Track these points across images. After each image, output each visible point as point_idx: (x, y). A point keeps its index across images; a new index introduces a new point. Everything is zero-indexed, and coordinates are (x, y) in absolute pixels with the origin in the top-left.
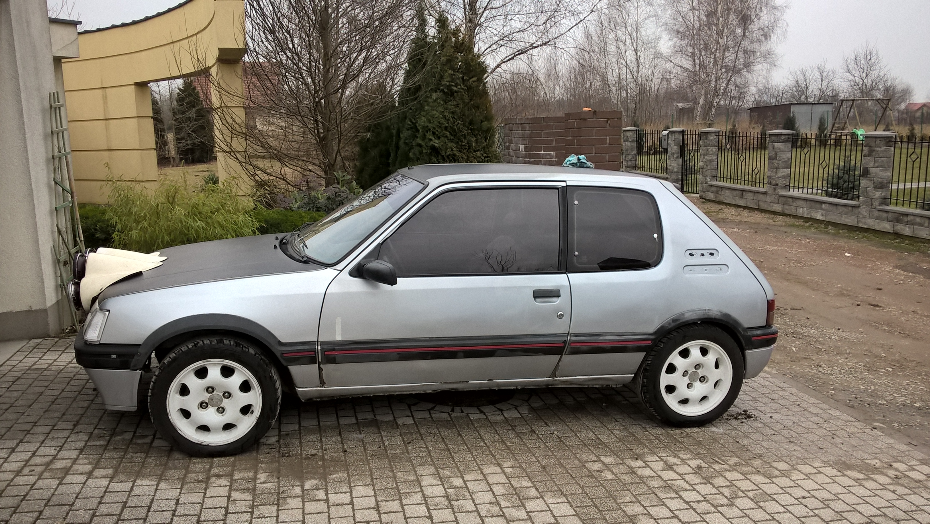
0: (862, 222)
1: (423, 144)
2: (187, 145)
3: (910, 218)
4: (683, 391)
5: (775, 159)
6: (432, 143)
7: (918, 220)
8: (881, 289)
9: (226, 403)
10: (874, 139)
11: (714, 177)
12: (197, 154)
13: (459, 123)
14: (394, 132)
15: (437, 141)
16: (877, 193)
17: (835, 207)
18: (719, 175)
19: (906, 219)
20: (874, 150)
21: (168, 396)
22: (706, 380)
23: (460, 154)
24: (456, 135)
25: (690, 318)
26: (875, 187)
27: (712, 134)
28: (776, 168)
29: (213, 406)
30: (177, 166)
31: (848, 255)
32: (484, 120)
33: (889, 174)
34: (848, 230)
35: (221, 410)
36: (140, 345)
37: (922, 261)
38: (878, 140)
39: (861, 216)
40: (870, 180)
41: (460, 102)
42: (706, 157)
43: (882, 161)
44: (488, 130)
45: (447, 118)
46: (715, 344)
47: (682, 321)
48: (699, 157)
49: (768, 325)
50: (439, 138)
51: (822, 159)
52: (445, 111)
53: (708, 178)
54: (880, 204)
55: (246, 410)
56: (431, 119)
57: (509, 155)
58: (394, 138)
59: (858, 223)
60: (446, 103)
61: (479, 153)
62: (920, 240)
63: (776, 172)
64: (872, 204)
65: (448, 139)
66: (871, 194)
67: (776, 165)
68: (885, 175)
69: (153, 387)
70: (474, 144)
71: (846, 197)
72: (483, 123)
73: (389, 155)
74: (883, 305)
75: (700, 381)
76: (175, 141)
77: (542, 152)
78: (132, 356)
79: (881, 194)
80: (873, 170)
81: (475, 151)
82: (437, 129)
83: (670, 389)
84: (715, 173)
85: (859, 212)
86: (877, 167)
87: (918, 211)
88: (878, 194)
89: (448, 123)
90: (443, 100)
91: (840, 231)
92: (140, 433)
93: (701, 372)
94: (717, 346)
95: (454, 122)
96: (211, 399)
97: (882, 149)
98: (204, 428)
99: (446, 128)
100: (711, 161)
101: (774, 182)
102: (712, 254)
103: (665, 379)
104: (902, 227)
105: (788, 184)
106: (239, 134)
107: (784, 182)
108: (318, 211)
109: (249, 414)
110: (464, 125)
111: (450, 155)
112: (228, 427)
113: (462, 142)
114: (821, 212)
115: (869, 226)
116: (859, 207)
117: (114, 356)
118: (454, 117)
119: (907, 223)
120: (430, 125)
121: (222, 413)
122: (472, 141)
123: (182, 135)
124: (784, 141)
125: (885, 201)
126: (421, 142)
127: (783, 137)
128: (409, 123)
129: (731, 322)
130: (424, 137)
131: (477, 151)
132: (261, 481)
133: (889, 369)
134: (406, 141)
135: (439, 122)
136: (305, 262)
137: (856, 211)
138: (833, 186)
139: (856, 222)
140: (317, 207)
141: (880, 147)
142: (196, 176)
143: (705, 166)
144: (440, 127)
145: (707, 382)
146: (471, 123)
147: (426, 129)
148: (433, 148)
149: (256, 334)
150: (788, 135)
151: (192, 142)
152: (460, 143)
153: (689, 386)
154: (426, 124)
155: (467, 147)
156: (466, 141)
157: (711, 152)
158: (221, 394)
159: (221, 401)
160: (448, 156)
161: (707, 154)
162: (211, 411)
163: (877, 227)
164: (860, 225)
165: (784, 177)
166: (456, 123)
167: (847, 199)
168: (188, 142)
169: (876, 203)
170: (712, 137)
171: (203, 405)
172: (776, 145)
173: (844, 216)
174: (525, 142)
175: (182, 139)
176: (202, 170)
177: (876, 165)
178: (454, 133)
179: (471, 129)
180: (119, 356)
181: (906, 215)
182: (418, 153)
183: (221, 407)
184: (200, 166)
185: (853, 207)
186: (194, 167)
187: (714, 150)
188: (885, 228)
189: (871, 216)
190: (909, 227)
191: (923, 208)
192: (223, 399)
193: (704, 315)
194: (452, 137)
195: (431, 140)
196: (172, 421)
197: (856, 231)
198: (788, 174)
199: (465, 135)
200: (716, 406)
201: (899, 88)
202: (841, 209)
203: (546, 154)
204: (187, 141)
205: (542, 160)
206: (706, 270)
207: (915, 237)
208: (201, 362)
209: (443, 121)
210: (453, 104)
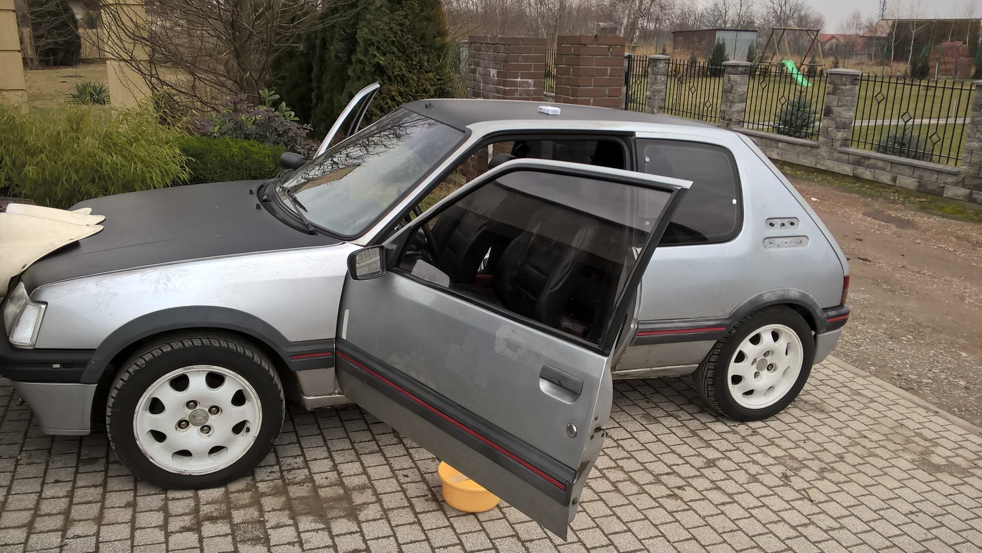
0: (820, 164)
1: (365, 60)
2: (49, 44)
3: (872, 161)
4: (750, 382)
5: (730, 92)
6: (376, 60)
7: (880, 164)
8: (861, 240)
9: (213, 420)
10: (840, 77)
11: (662, 108)
12: (61, 55)
13: (408, 37)
14: (318, 41)
15: (382, 58)
16: (838, 133)
17: (792, 147)
18: (666, 107)
19: (867, 163)
20: (839, 88)
21: (135, 416)
22: (773, 368)
23: (410, 75)
24: (404, 52)
25: (769, 300)
26: (837, 128)
27: (662, 62)
28: (731, 102)
29: (195, 424)
30: (36, 69)
31: (815, 199)
32: (437, 35)
33: (852, 114)
34: (806, 171)
35: (206, 429)
36: (94, 350)
37: (889, 209)
38: (844, 78)
39: (820, 157)
40: (832, 119)
41: (409, 12)
42: (654, 87)
43: (847, 101)
44: (442, 48)
45: (395, 30)
46: (789, 328)
47: (761, 303)
48: (645, 86)
49: (842, 305)
50: (384, 54)
51: (781, 94)
52: (392, 22)
53: (655, 110)
54: (841, 146)
55: (239, 428)
56: (375, 30)
57: (475, 80)
58: (318, 49)
59: (816, 165)
60: (392, 12)
61: (431, 74)
62: (879, 185)
63: (730, 106)
64: (833, 145)
65: (395, 57)
66: (833, 135)
67: (731, 98)
68: (847, 115)
69: (114, 404)
70: (426, 64)
71: (798, 134)
72: (436, 39)
73: (310, 69)
74: (871, 259)
75: (768, 369)
76: (33, 39)
77: (519, 80)
78: (84, 364)
79: (843, 135)
80: (836, 109)
81: (426, 72)
82: (382, 43)
83: (737, 379)
84: (662, 105)
85: (819, 153)
86: (840, 106)
87: (873, 154)
88: (840, 135)
89: (395, 37)
90: (388, 9)
91: (798, 172)
92: (86, 455)
93: (769, 360)
94: (792, 330)
95: (403, 37)
96: (193, 416)
97: (848, 87)
98: (185, 453)
99: (393, 43)
100: (659, 91)
101: (727, 117)
102: (792, 224)
103: (734, 368)
104: (862, 170)
105: (742, 119)
106: (138, 39)
107: (738, 118)
108: (246, 138)
109: (243, 432)
110: (414, 40)
111: (398, 75)
112: (216, 450)
113: (412, 60)
114: (776, 151)
115: (828, 168)
116: (818, 147)
117: (57, 366)
118: (402, 30)
119: (868, 167)
120: (374, 38)
121: (208, 433)
122: (424, 60)
123: (41, 32)
124: (742, 73)
125: (845, 142)
126: (362, 58)
127: (740, 69)
128: (343, 33)
129: (810, 303)
130: (366, 52)
131: (429, 72)
132: (272, 524)
133: (910, 337)
134: (339, 55)
135: (384, 35)
136: (311, 233)
137: (815, 151)
138: (785, 123)
139: (814, 164)
140: (246, 134)
141: (846, 85)
142: (63, 82)
143: (652, 96)
144: (386, 40)
145: (774, 370)
146: (422, 38)
147: (369, 42)
148: (378, 67)
149: (257, 332)
150: (745, 66)
151: (53, 41)
152: (410, 62)
153: (756, 375)
154: (369, 37)
155: (418, 67)
156: (417, 59)
157: (659, 81)
158: (207, 410)
159: (207, 418)
160: (395, 77)
161: (655, 83)
162: (193, 431)
163: (836, 170)
164: (818, 166)
165: (738, 112)
166: (406, 37)
167: (799, 137)
168: (50, 41)
169: (837, 144)
170: (661, 65)
171: (182, 424)
172: (732, 77)
173: (801, 156)
174: (498, 66)
175: (42, 36)
176: (68, 74)
177: (840, 104)
178: (403, 49)
179: (422, 46)
180: (64, 364)
181: (869, 158)
182: (359, 71)
183: (205, 426)
184: (66, 70)
185: (812, 147)
186: (57, 70)
187: (663, 79)
188: (845, 171)
189: (831, 158)
190: (870, 171)
191: (878, 151)
192: (209, 415)
193: (783, 295)
194: (400, 54)
195: (375, 56)
196: (141, 448)
197: (814, 172)
198: (742, 109)
199: (416, 53)
200: (782, 396)
201: (812, 17)
202: (799, 149)
203: (524, 82)
204: (47, 39)
205: (518, 88)
206: (786, 243)
207: (875, 182)
208: (180, 369)
209: (389, 33)
210: (401, 14)
